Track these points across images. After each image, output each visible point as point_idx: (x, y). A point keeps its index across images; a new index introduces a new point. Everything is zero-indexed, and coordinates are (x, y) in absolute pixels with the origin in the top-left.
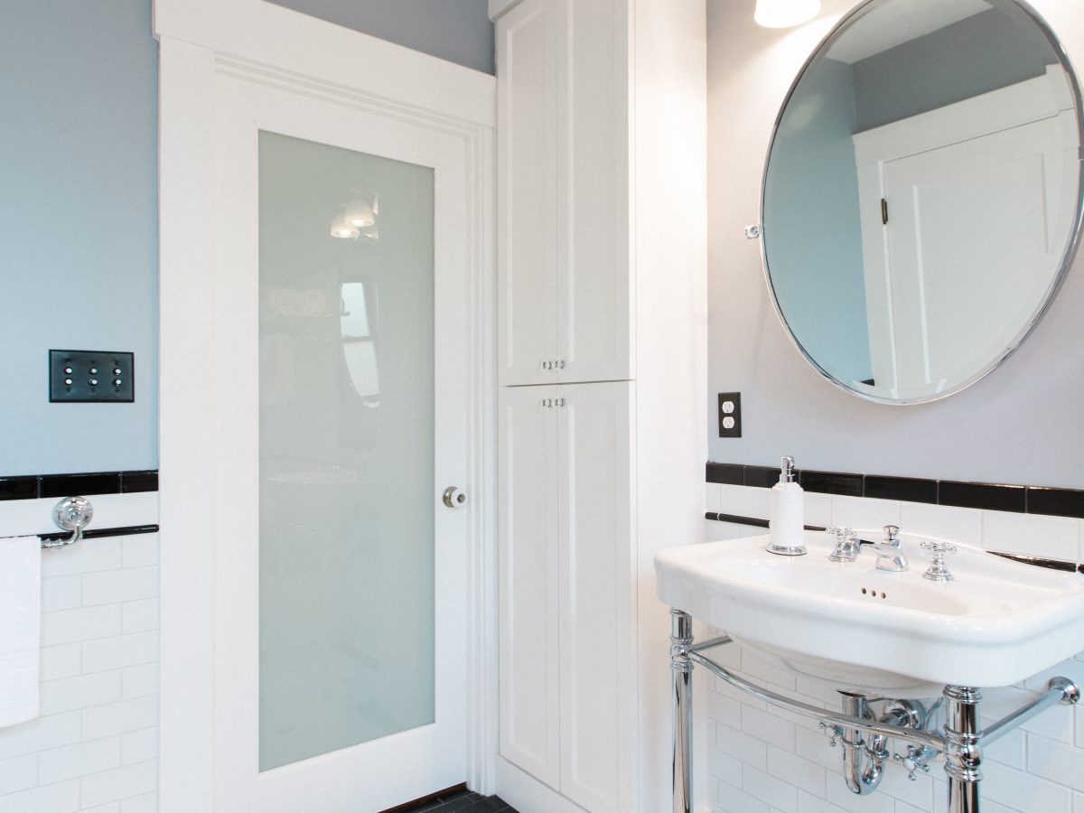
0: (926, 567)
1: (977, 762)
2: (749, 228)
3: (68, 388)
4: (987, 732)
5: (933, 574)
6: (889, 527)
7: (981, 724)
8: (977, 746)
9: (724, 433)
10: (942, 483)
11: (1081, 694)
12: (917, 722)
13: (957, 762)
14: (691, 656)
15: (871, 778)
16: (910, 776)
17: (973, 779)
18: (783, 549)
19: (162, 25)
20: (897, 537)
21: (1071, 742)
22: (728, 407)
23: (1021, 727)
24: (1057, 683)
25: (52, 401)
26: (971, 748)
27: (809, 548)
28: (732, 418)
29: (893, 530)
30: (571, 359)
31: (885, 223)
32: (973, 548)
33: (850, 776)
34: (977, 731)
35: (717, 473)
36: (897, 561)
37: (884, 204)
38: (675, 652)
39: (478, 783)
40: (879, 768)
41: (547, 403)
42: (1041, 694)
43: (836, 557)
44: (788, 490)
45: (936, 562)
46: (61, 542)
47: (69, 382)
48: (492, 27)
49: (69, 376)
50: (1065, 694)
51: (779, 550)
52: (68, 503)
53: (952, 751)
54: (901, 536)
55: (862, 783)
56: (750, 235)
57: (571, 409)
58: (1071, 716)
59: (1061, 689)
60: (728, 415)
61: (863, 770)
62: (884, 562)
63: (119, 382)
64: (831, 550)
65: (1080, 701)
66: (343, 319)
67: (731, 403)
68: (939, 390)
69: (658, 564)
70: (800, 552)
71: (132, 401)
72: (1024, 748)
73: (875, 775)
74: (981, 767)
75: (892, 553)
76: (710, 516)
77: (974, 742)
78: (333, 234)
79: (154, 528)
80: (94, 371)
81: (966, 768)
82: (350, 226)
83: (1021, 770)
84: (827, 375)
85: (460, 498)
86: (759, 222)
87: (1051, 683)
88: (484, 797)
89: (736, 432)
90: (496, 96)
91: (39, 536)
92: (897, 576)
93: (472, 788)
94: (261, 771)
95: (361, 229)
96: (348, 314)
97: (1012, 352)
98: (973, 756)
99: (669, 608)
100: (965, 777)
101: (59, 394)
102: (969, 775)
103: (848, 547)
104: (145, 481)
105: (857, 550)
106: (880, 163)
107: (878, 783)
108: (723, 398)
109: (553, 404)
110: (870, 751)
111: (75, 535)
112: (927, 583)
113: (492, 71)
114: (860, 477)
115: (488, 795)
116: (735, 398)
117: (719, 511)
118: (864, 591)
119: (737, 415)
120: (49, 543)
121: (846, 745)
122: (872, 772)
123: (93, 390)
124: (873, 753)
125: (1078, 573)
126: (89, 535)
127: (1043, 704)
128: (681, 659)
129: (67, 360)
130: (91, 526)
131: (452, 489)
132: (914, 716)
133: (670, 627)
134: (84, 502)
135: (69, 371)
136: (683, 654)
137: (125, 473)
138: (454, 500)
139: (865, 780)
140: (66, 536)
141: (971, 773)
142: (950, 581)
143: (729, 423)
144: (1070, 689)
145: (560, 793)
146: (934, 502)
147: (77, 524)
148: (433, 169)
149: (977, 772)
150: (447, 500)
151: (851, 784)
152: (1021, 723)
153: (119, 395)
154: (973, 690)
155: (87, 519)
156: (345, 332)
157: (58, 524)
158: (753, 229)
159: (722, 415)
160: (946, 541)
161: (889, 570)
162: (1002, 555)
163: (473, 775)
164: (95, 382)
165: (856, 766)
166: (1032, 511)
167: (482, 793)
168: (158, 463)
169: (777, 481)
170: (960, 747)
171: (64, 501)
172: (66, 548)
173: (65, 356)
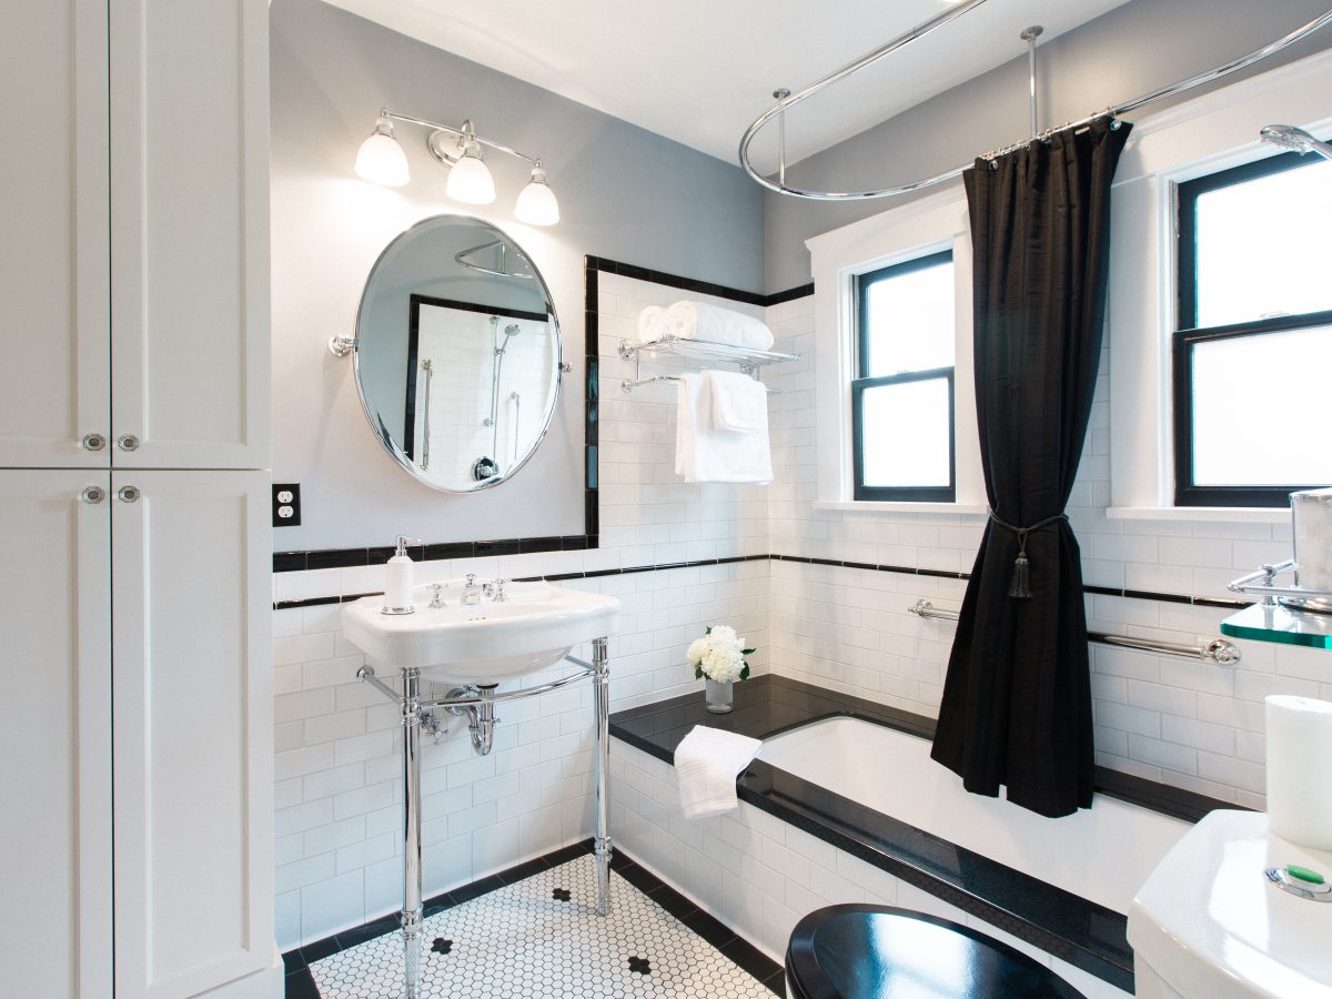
18: (402, 609)
30: (145, 437)
57: (145, 502)
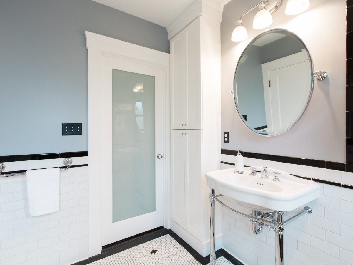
0: (274, 178)
1: (283, 229)
2: (230, 91)
3: (67, 132)
4: (285, 222)
5: (275, 180)
6: (264, 167)
7: (284, 220)
8: (283, 226)
9: (225, 142)
10: (278, 156)
11: (313, 211)
12: (272, 216)
13: (278, 229)
14: (214, 198)
15: (259, 230)
16: (269, 230)
17: (281, 234)
19: (88, 45)
20: (266, 170)
21: (310, 223)
22: (226, 135)
23: (298, 219)
24: (306, 208)
25: (63, 135)
26: (281, 226)
27: (245, 172)
28: (227, 138)
29: (265, 168)
31: (270, 86)
32: (286, 173)
33: (254, 230)
34: (283, 222)
35: (223, 152)
36: (266, 176)
37: (269, 82)
38: (211, 198)
39: (166, 227)
40: (261, 228)
41: (182, 134)
42: (302, 211)
43: (251, 175)
44: (240, 157)
45: (276, 177)
46: (64, 169)
47: (67, 131)
48: (169, 41)
49: (67, 129)
50: (308, 211)
51: (237, 172)
52: (67, 159)
53: (276, 227)
54: (267, 169)
55: (257, 231)
56: (231, 93)
58: (310, 216)
59: (307, 210)
60: (226, 137)
61: (257, 228)
62: (263, 176)
63: (78, 130)
64: (250, 172)
65: (312, 213)
66: (136, 111)
67: (227, 134)
68: (275, 134)
69: (206, 176)
70: (242, 173)
71: (82, 135)
72: (298, 224)
73: (260, 230)
74: (284, 231)
75: (265, 174)
76: (222, 162)
77: (282, 225)
78: (133, 91)
79: (87, 165)
80: (73, 128)
81: (280, 231)
82: (138, 89)
83: (297, 229)
84: (249, 128)
85: (161, 157)
86: (233, 90)
87: (305, 208)
88: (167, 229)
89: (228, 142)
90: (170, 59)
91: (59, 167)
92: (266, 180)
93: (165, 227)
94: (113, 223)
95: (140, 90)
96: (138, 110)
97: (296, 123)
98: (281, 228)
99: (209, 187)
100: (280, 233)
101: (64, 134)
102: (281, 233)
103: (253, 172)
104: (85, 154)
105: (256, 173)
106: (268, 71)
107: (261, 232)
108: (225, 133)
109: (183, 134)
110: (259, 223)
111: (68, 167)
112: (273, 182)
113: (169, 52)
114: (258, 154)
115: (168, 229)
116: (228, 133)
117: (224, 161)
118: (258, 183)
119: (228, 137)
120: (62, 169)
121: (253, 222)
122: (260, 229)
123: (72, 132)
124: (260, 224)
125: (311, 180)
126: (72, 167)
127: (303, 213)
128: (212, 199)
129: (66, 125)
130: (72, 165)
131: (160, 154)
132: (271, 215)
133: (209, 192)
134: (70, 159)
135: (67, 128)
136: (213, 198)
137: (80, 152)
138: (160, 157)
139: (258, 231)
140: (66, 167)
141: (281, 232)
142: (280, 182)
143: (226, 139)
144: (309, 210)
145: (185, 230)
146: (276, 161)
147: (69, 165)
148: (155, 77)
149: (283, 232)
150: (158, 157)
151: (254, 231)
152: (298, 218)
153: (79, 133)
154: (281, 212)
155: (71, 163)
156: (136, 114)
157: (64, 164)
158: (231, 92)
159: (225, 137)
160: (279, 171)
161: (264, 178)
162: (293, 175)
163: (165, 224)
164: (73, 131)
165: (255, 227)
166: (300, 164)
167: (167, 228)
168: (88, 149)
169: (237, 155)
170: (278, 226)
171: (66, 159)
172: (66, 170)
173: (66, 124)
